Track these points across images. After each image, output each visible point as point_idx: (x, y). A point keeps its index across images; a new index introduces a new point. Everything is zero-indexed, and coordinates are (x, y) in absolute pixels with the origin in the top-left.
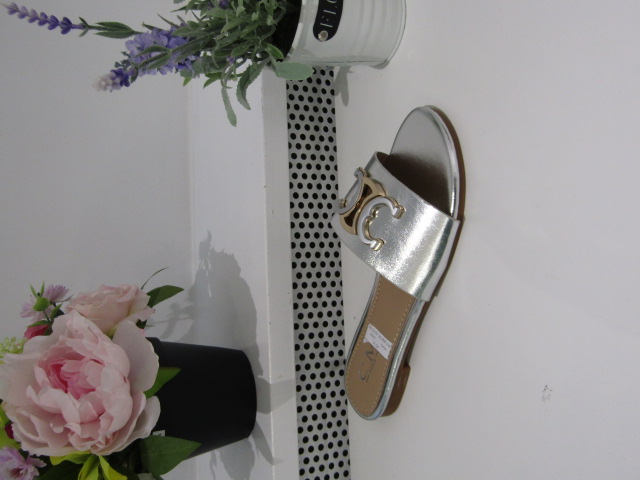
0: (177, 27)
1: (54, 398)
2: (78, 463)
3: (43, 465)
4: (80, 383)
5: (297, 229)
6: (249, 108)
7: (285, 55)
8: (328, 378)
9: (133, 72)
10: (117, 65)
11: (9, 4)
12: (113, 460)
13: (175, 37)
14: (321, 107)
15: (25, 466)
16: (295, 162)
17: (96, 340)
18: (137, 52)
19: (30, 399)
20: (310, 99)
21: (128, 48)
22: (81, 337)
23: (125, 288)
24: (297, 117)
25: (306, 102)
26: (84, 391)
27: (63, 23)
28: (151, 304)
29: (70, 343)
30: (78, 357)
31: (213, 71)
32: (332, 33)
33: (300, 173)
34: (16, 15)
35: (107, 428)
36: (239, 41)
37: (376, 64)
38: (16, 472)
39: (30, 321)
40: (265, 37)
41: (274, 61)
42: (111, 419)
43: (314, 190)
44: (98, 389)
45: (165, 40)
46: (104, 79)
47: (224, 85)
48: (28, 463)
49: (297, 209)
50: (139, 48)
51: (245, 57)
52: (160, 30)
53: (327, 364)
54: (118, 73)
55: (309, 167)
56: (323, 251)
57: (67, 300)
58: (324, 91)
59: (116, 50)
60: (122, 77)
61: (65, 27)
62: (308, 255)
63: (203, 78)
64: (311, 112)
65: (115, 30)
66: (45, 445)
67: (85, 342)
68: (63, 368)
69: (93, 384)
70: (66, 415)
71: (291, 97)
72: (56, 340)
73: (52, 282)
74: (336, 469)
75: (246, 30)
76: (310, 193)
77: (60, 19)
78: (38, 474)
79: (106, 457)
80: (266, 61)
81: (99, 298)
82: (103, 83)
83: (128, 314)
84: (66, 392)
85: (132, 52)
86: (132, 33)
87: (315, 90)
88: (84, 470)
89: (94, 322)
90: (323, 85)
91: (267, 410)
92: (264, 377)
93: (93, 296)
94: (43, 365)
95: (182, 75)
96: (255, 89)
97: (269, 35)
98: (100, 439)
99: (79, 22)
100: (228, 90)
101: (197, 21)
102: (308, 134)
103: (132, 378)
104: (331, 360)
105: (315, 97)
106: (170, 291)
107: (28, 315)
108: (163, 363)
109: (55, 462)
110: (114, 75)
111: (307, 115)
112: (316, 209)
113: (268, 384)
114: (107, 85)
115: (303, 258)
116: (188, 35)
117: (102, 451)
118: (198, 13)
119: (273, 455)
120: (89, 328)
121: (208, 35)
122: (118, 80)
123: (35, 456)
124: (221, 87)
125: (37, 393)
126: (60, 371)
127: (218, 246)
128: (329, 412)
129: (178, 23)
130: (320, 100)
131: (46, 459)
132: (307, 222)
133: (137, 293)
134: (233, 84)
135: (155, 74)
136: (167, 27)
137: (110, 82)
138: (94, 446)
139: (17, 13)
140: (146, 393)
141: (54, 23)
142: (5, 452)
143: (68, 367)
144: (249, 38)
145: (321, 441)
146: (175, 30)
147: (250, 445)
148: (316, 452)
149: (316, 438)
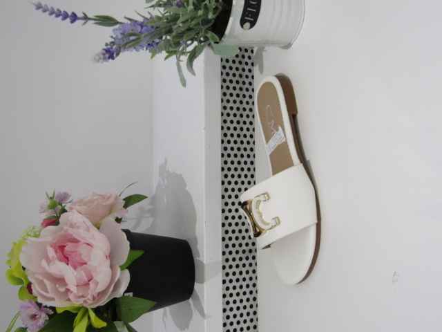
0: (147, 19)
1: (60, 268)
2: (75, 312)
3: (51, 312)
4: (77, 259)
5: (226, 158)
6: (194, 75)
7: (220, 39)
8: (244, 261)
9: (117, 50)
10: (107, 45)
11: (36, 3)
12: (98, 311)
13: (146, 26)
14: (244, 74)
15: (39, 313)
16: (225, 112)
17: (88, 230)
18: (120, 36)
19: (44, 268)
20: (237, 69)
21: (115, 33)
22: (79, 227)
23: (108, 195)
24: (228, 81)
27: (72, 16)
28: (125, 206)
29: (71, 231)
30: (75, 241)
31: (171, 49)
32: (253, 24)
33: (229, 119)
34: (40, 10)
35: (94, 290)
36: (189, 29)
37: (282, 45)
38: (34, 317)
39: (45, 216)
40: (206, 27)
41: (212, 43)
42: (97, 283)
43: (238, 131)
44: (89, 263)
45: (139, 28)
46: (98, 55)
47: (178, 59)
48: (42, 311)
49: (226, 144)
50: (121, 34)
51: (193, 40)
52: (136, 21)
53: (244, 252)
54: (107, 51)
55: (235, 115)
56: (243, 174)
57: (70, 202)
58: (247, 64)
59: (106, 35)
60: (110, 54)
61: (73, 18)
62: (233, 176)
63: (164, 54)
64: (237, 78)
65: (106, 21)
66: (53, 299)
67: (81, 231)
68: (66, 248)
69: (85, 259)
70: (67, 280)
71: (224, 67)
72: (62, 229)
73: (60, 189)
74: (248, 323)
75: (194, 22)
76: (235, 133)
77: (70, 13)
78: (48, 318)
79: (93, 309)
80: (207, 43)
81: (91, 202)
82: (97, 58)
83: (110, 214)
84: (68, 264)
85: (117, 36)
86: (116, 23)
87: (240, 63)
88: (78, 317)
89: (87, 217)
90: (246, 59)
91: (202, 282)
92: (200, 259)
93: (87, 200)
94: (52, 245)
95: (150, 52)
96: (199, 62)
97: (210, 25)
98: (89, 297)
99: (81, 15)
100: (181, 63)
101: (161, 16)
102: (235, 93)
103: (111, 256)
104: (247, 249)
105: (240, 67)
106: (138, 199)
107: (44, 212)
108: (133, 247)
109: (59, 311)
110: (104, 52)
111: (234, 79)
112: (239, 145)
114: (100, 58)
115: (229, 178)
116: (154, 25)
117: (91, 305)
118: (162, 9)
119: (205, 312)
120: (84, 222)
121: (168, 25)
122: (107, 56)
123: (46, 307)
124: (176, 60)
125: (48, 265)
126: (64, 250)
127: (171, 168)
128: (244, 284)
129: (148, 16)
130: (244, 70)
131: (53, 309)
132: (232, 153)
133: (116, 198)
134: (184, 58)
135: (132, 51)
136: (140, 19)
137: (102, 56)
138: (85, 302)
139: (41, 9)
140: (120, 267)
141: (65, 16)
142: (27, 303)
143: (69, 247)
144: (196, 28)
145: (238, 304)
146: (146, 21)
147: (190, 306)
148: (235, 311)
149: (235, 302)
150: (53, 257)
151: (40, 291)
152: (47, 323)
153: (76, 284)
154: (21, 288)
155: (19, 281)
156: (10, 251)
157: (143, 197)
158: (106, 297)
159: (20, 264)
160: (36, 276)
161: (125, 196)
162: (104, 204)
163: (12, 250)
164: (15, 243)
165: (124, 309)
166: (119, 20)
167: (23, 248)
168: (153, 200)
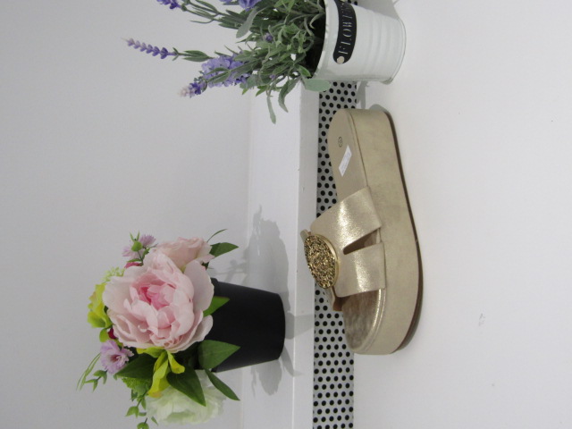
0: (237, 54)
1: (142, 308)
2: (155, 356)
3: (132, 354)
4: (160, 300)
5: (323, 203)
6: (287, 111)
7: (312, 74)
8: (341, 318)
9: (204, 85)
11: (129, 39)
12: (179, 357)
13: (235, 61)
15: (120, 354)
16: (323, 153)
17: (172, 271)
18: (208, 71)
19: (126, 309)
20: (339, 106)
21: (203, 69)
22: (162, 269)
23: (195, 239)
24: (327, 119)
25: (335, 108)
26: (161, 305)
27: (162, 52)
28: (213, 253)
29: (155, 272)
30: (160, 283)
31: (262, 85)
32: (347, 58)
34: (132, 47)
35: (176, 332)
36: (280, 64)
37: (384, 80)
38: (115, 358)
39: (128, 259)
41: (303, 78)
42: (178, 325)
44: (171, 304)
45: (228, 63)
46: (185, 89)
47: (269, 95)
48: (122, 352)
50: (210, 69)
51: (284, 74)
52: (225, 56)
54: (194, 85)
58: (350, 100)
59: (195, 70)
60: (197, 88)
61: (163, 54)
63: (256, 89)
65: (196, 56)
66: (134, 341)
67: (165, 271)
68: (148, 290)
69: (167, 298)
70: (148, 322)
72: (145, 270)
73: (145, 232)
77: (161, 49)
78: (128, 360)
79: (172, 354)
80: (300, 77)
81: (176, 245)
82: (184, 92)
83: (196, 257)
84: (150, 304)
85: (206, 71)
86: (208, 58)
87: (342, 99)
88: (158, 362)
89: (173, 261)
90: (349, 96)
91: (292, 337)
92: (291, 312)
93: (172, 243)
94: (135, 286)
95: (241, 86)
97: (301, 59)
98: (170, 339)
99: (172, 51)
100: (271, 99)
101: (250, 50)
103: (195, 301)
105: (342, 104)
106: (228, 247)
107: (127, 255)
108: (217, 292)
109: (139, 352)
110: (191, 86)
113: (292, 316)
114: (187, 93)
116: (243, 59)
118: (253, 44)
119: (294, 369)
120: (168, 263)
121: (257, 59)
122: (194, 90)
123: (126, 347)
124: (266, 96)
125: (131, 304)
127: (266, 216)
129: (238, 51)
130: (346, 107)
131: (133, 349)
133: (203, 243)
134: (276, 94)
135: (220, 86)
136: (231, 54)
137: (189, 91)
138: (167, 344)
140: (204, 312)
141: (156, 52)
142: (109, 345)
143: (151, 289)
144: (286, 62)
145: (332, 366)
146: (236, 56)
147: (279, 365)
148: (328, 374)
149: (329, 363)
150: (135, 298)
151: (121, 330)
152: (126, 365)
153: (157, 325)
154: (102, 332)
155: (101, 323)
156: (92, 294)
157: (235, 247)
158: (188, 341)
159: (102, 304)
160: (118, 316)
161: (215, 241)
162: (190, 247)
163: (95, 293)
164: (97, 286)
165: (206, 355)
166: (209, 55)
167: (106, 287)
168: (246, 254)
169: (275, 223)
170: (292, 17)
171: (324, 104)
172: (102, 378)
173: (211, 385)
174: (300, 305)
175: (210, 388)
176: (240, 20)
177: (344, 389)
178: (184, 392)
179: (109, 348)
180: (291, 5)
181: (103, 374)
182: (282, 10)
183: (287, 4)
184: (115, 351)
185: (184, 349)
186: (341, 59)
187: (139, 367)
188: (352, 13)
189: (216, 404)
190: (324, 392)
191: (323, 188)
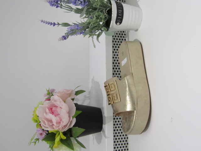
0: (80, 23)
1: (50, 116)
2: (56, 133)
3: (47, 133)
4: (57, 113)
5: (115, 75)
6: (100, 43)
7: (108, 30)
9: (67, 36)
10: (65, 34)
11: (41, 20)
12: (65, 133)
13: (79, 26)
16: (115, 57)
17: (60, 102)
18: (70, 30)
19: (45, 116)
20: (120, 39)
21: (68, 29)
22: (57, 101)
23: (69, 90)
24: (116, 44)
25: (118, 40)
28: (76, 94)
29: (54, 103)
30: (57, 107)
31: (90, 34)
32: (121, 23)
34: (43, 22)
35: (63, 124)
36: (96, 26)
37: (135, 30)
38: (41, 134)
39: (46, 97)
42: (63, 122)
44: (60, 114)
45: (77, 27)
47: (93, 38)
48: (44, 132)
51: (98, 30)
54: (63, 37)
57: (55, 92)
58: (124, 37)
59: (65, 30)
61: (54, 25)
63: (88, 36)
66: (48, 128)
68: (53, 109)
69: (59, 113)
70: (53, 121)
72: (51, 102)
73: (51, 88)
77: (53, 23)
78: (46, 135)
79: (62, 132)
82: (60, 39)
83: (70, 96)
84: (53, 115)
86: (70, 25)
87: (121, 37)
88: (57, 135)
89: (60, 98)
90: (124, 35)
92: (104, 115)
93: (61, 91)
94: (48, 108)
95: (83, 35)
98: (60, 127)
99: (57, 23)
101: (84, 22)
103: (69, 113)
106: (82, 92)
108: (77, 109)
109: (50, 132)
111: (119, 44)
113: (105, 117)
114: (61, 40)
116: (82, 26)
117: (61, 130)
121: (87, 25)
122: (63, 38)
123: (45, 130)
126: (52, 110)
127: (95, 80)
130: (122, 40)
131: (48, 131)
132: (118, 73)
133: (72, 91)
134: (95, 37)
137: (61, 39)
138: (59, 129)
140: (72, 117)
141: (51, 24)
142: (39, 129)
143: (54, 109)
144: (98, 26)
148: (119, 137)
149: (119, 133)
150: (48, 112)
151: (43, 124)
152: (46, 136)
153: (56, 122)
154: (37, 124)
155: (36, 121)
158: (67, 128)
159: (36, 115)
160: (42, 119)
161: (76, 90)
162: (67, 93)
163: (34, 110)
164: (35, 108)
165: (74, 132)
167: (38, 109)
168: (90, 93)
169: (98, 82)
170: (100, 9)
171: (114, 39)
172: (38, 141)
173: (76, 142)
174: (108, 113)
175: (76, 144)
176: (81, 11)
177: (125, 142)
178: (66, 146)
179: (40, 131)
180: (99, 5)
181: (38, 139)
182: (96, 7)
183: (97, 5)
184: (41, 132)
185: (66, 131)
186: (118, 23)
187: (50, 137)
188: (122, 7)
189: (78, 149)
190: (118, 144)
191: (115, 69)
